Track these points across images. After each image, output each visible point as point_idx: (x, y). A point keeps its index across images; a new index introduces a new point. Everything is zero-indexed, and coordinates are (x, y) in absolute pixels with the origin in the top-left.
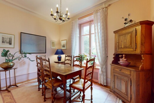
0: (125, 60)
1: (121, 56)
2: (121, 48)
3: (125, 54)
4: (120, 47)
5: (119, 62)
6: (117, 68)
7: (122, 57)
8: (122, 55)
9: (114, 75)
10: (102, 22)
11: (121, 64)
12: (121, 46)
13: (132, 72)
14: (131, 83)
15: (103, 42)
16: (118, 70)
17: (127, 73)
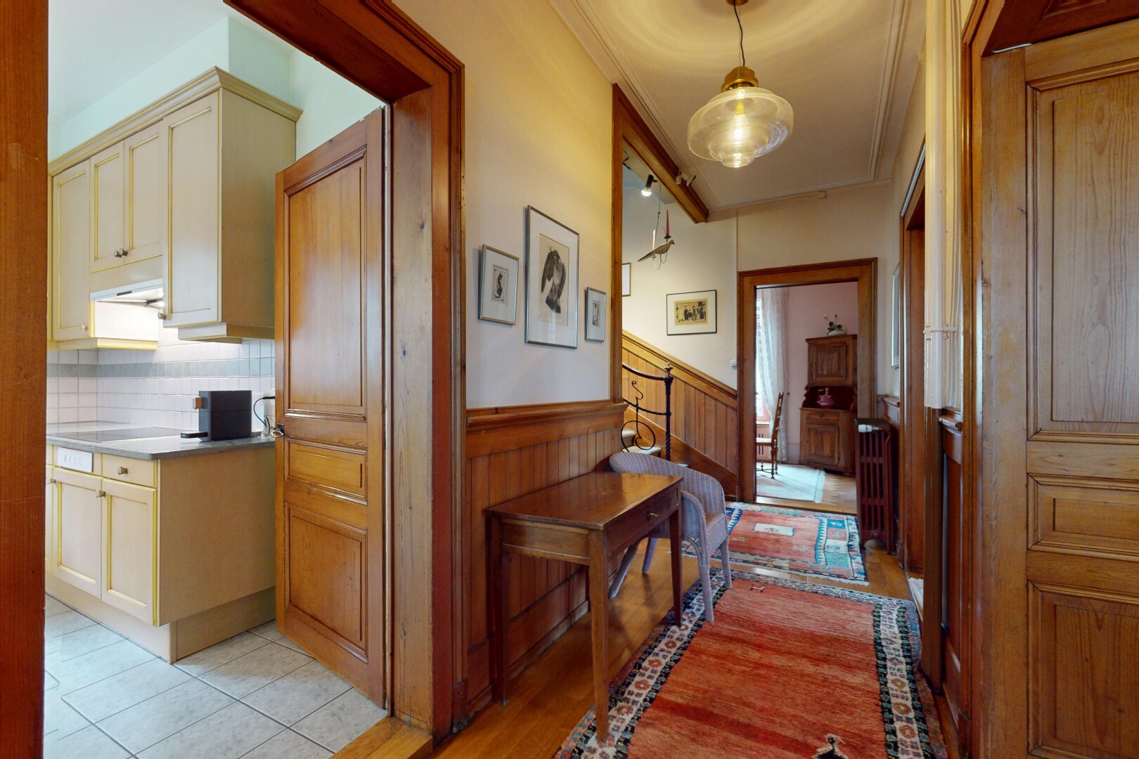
0: (829, 397)
1: (822, 390)
2: (822, 374)
3: (829, 387)
4: (820, 372)
5: (818, 402)
6: (815, 414)
7: (823, 393)
8: (824, 388)
9: (809, 429)
10: (778, 311)
11: (823, 404)
12: (822, 370)
13: (841, 414)
14: (839, 433)
15: (781, 358)
16: (817, 417)
17: (833, 418)
